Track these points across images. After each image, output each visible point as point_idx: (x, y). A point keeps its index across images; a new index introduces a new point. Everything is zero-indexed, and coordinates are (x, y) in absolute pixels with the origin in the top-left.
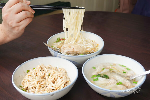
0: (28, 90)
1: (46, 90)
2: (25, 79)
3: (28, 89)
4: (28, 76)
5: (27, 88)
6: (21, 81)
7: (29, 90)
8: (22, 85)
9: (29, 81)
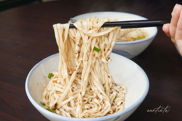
0: (58, 110)
1: (92, 106)
2: (49, 89)
3: (58, 107)
4: (53, 84)
5: (56, 105)
6: (43, 93)
7: (60, 109)
8: (44, 101)
9: (57, 92)
